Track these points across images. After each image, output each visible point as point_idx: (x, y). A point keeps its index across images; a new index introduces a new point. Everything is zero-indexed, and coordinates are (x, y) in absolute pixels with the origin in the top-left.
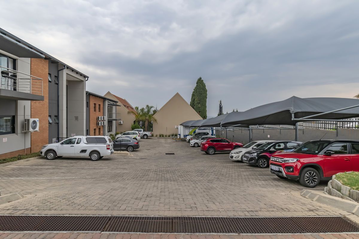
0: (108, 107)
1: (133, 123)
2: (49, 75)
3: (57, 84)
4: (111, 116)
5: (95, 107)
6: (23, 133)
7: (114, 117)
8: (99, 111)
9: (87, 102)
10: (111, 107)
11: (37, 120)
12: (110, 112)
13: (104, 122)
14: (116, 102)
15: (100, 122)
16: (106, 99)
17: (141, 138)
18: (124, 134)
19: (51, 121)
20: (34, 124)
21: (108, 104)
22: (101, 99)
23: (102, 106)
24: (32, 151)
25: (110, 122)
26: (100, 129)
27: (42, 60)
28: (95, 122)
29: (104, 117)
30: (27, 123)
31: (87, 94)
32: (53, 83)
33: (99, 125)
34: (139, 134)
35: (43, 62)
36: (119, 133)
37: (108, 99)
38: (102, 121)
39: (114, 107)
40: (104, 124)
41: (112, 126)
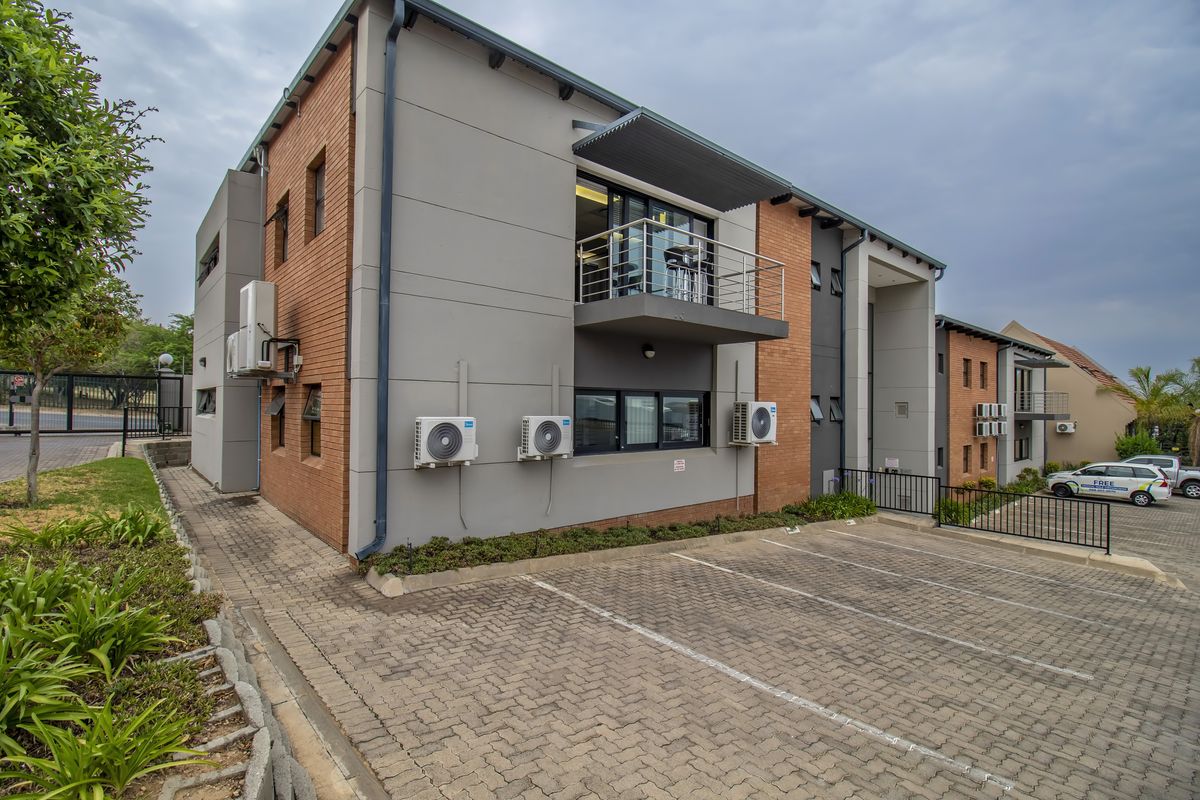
0: (1016, 369)
1: (1122, 431)
2: (814, 269)
3: (840, 295)
4: (1026, 403)
5: (967, 373)
6: (732, 446)
7: (1038, 408)
8: (983, 385)
9: (940, 355)
10: (1026, 373)
11: (769, 406)
12: (1022, 389)
13: (1000, 424)
14: (1048, 355)
15: (988, 423)
16: (1009, 342)
17: (1173, 494)
18: (1085, 473)
19: (818, 415)
20: (760, 421)
21: (1016, 362)
22: (988, 342)
23: (991, 368)
24: (759, 507)
25: (1023, 425)
26: (984, 447)
27: (794, 220)
28: (968, 421)
29: (1000, 407)
30: (739, 415)
31: (937, 325)
32: (826, 290)
33: (981, 433)
34: (1166, 477)
35: (796, 225)
36: (1061, 467)
37: (1015, 345)
38: (995, 419)
39: (1038, 373)
40: (1000, 432)
41: (1029, 440)
